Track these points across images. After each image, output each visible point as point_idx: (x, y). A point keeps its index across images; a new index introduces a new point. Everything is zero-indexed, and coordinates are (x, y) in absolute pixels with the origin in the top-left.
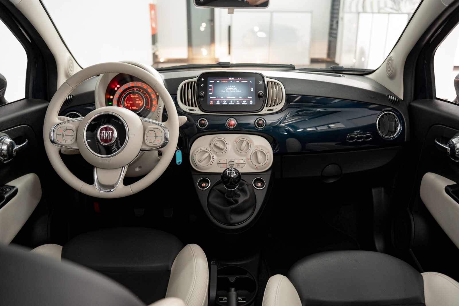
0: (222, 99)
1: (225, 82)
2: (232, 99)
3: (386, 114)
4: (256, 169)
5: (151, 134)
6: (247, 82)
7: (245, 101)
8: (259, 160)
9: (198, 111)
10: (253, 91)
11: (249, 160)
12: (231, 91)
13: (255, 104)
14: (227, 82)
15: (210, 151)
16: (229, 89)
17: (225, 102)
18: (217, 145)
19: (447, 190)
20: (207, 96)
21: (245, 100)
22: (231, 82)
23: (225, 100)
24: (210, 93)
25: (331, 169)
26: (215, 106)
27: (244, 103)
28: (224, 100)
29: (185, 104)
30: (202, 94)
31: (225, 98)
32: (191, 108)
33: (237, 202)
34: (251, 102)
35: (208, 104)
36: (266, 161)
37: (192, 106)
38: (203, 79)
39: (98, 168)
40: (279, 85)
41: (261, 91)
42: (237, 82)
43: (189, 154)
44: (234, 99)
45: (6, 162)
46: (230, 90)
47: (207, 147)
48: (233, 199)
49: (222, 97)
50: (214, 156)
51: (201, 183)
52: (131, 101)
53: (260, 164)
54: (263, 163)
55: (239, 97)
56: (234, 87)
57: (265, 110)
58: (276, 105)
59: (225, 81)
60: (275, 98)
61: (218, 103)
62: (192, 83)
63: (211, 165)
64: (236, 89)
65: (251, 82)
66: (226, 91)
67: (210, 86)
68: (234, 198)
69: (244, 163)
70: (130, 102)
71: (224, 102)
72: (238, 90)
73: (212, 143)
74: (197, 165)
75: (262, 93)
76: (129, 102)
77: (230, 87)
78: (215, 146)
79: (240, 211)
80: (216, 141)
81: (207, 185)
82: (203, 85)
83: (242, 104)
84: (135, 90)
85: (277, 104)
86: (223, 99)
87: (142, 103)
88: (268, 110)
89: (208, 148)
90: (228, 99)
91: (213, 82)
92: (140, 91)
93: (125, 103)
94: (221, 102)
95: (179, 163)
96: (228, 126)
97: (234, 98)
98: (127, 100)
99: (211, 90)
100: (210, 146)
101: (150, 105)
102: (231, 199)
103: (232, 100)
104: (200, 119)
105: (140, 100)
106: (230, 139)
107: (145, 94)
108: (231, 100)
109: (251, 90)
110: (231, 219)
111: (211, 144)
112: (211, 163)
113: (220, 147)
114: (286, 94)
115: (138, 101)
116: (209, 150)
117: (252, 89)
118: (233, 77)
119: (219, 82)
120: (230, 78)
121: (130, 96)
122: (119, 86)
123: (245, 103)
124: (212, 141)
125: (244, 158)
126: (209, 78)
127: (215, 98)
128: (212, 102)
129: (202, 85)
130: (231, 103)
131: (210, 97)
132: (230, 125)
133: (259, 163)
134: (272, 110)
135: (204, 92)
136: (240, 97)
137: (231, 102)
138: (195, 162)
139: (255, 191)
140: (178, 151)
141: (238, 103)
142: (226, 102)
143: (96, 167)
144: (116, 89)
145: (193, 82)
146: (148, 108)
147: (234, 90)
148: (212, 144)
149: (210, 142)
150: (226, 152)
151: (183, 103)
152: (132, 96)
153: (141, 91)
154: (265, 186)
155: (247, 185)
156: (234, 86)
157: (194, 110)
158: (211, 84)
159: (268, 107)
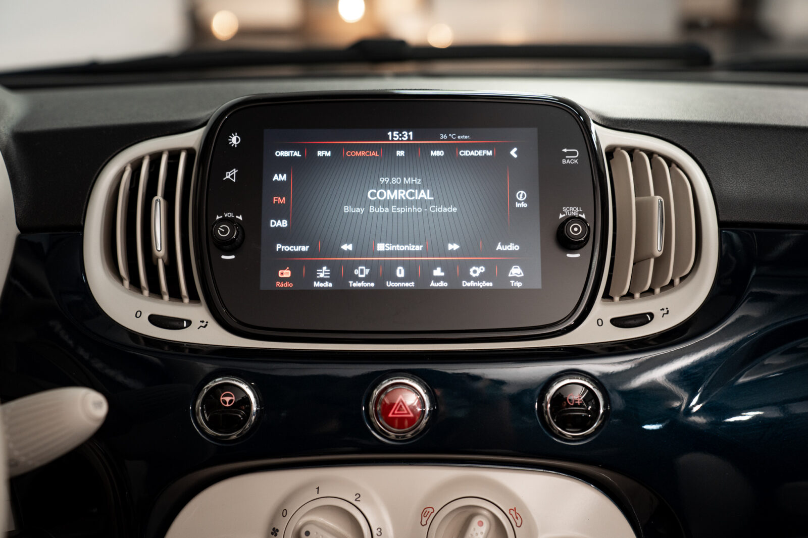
0: (344, 253)
1: (362, 153)
2: (403, 254)
6: (490, 153)
7: (477, 271)
9: (202, 329)
10: (524, 205)
12: (400, 210)
13: (537, 284)
14: (374, 154)
16: (389, 194)
17: (362, 271)
20: (259, 242)
21: (478, 264)
22: (401, 153)
23: (361, 263)
24: (275, 224)
26: (305, 296)
27: (476, 279)
28: (356, 265)
29: (134, 287)
30: (223, 232)
31: (365, 249)
32: (166, 308)
34: (516, 271)
35: (264, 286)
37: (175, 295)
38: (234, 140)
40: (679, 166)
41: (574, 211)
42: (434, 153)
44: (415, 253)
46: (393, 202)
49: (347, 247)
55: (446, 247)
56: (414, 186)
57: (599, 322)
58: (664, 289)
60: (658, 248)
61: (323, 280)
62: (174, 155)
64: (424, 195)
65: (513, 153)
66: (372, 209)
67: (280, 177)
71: (357, 272)
72: (437, 202)
73: (280, 524)
75: (578, 219)
77: (392, 187)
80: (306, 514)
82: (235, 171)
83: (466, 284)
85: (672, 286)
86: (349, 254)
88: (617, 322)
90: (380, 254)
91: (297, 154)
94: (343, 271)
96: (380, 425)
97: (419, 248)
99: (282, 201)
103: (402, 263)
104: (216, 381)
108: (398, 263)
109: (518, 205)
111: (274, 532)
114: (721, 225)
117: (521, 195)
118: (408, 129)
119: (328, 154)
120: (395, 133)
123: (481, 278)
124: (284, 513)
126: (270, 134)
127: (305, 248)
128: (287, 273)
129: (230, 175)
130: (400, 279)
132: (391, 422)
134: (643, 319)
135: (240, 218)
136: (453, 247)
137: (400, 272)
141: (438, 279)
142: (367, 271)
145: (183, 156)
147: (417, 203)
148: (281, 534)
149: (274, 518)
151: (121, 279)
156: (418, 181)
157: (182, 320)
158: (284, 165)
159: (617, 299)
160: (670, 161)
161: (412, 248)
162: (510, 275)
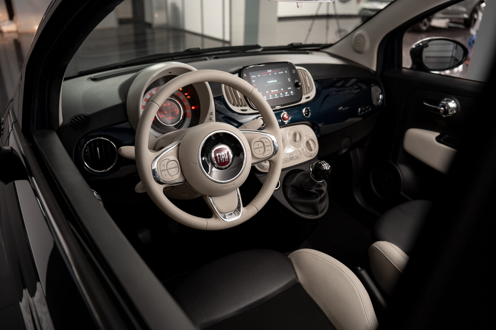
1: (264, 75)
2: (275, 92)
5: (258, 145)
6: (283, 72)
7: (286, 93)
9: (250, 110)
10: (290, 81)
11: (303, 149)
12: (273, 84)
13: (295, 94)
14: (266, 75)
19: (438, 139)
22: (270, 74)
29: (237, 106)
32: (243, 108)
34: (292, 92)
36: (316, 148)
37: (242, 106)
38: (245, 75)
40: (306, 71)
42: (275, 73)
44: (277, 92)
46: (271, 83)
49: (267, 92)
57: (304, 99)
64: (276, 81)
65: (286, 72)
67: (254, 81)
69: (300, 153)
70: (165, 112)
72: (278, 82)
76: (163, 112)
77: (271, 80)
83: (285, 96)
85: (311, 91)
87: (178, 111)
88: (306, 98)
90: (272, 92)
91: (255, 76)
94: (268, 96)
96: (283, 121)
97: (277, 90)
99: (256, 85)
102: (314, 191)
114: (314, 81)
117: (289, 79)
119: (260, 76)
120: (269, 71)
123: (287, 94)
125: (299, 149)
126: (250, 73)
132: (284, 119)
133: (312, 152)
134: (309, 97)
136: (282, 89)
137: (276, 95)
141: (281, 95)
142: (271, 96)
143: (210, 197)
147: (275, 83)
151: (233, 105)
156: (274, 79)
157: (246, 110)
158: (254, 79)
159: (305, 95)
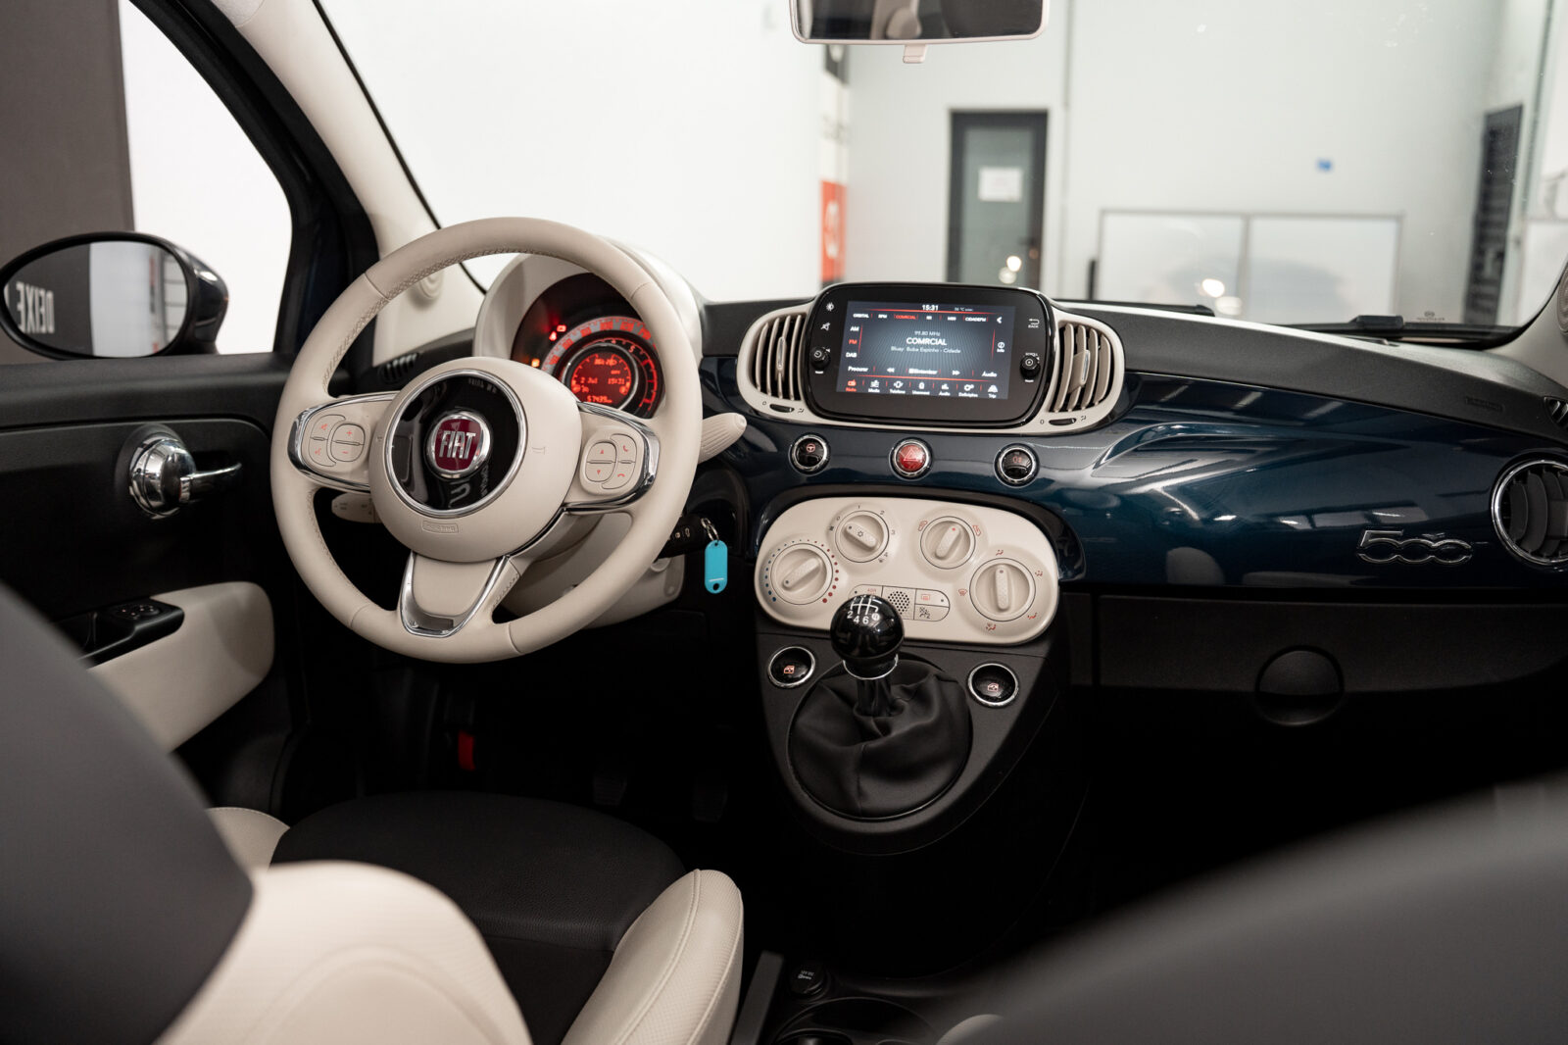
0: (889, 374)
1: (906, 317)
2: (924, 375)
3: (1537, 470)
4: (990, 629)
5: (602, 452)
6: (984, 320)
7: (969, 387)
8: (999, 597)
9: (800, 412)
10: (1003, 351)
11: (963, 594)
12: (925, 350)
13: (1005, 396)
14: (913, 317)
15: (828, 553)
16: (919, 341)
17: (898, 384)
18: (854, 532)
20: (838, 364)
21: (970, 383)
22: (929, 318)
23: (898, 380)
24: (848, 355)
25: (1295, 667)
26: (863, 396)
27: (967, 392)
28: (895, 380)
29: (764, 390)
30: (818, 354)
31: (901, 372)
32: (780, 401)
33: (886, 729)
34: (993, 389)
35: (839, 390)
36: (1026, 606)
37: (786, 396)
38: (830, 307)
39: (421, 555)
40: (1105, 335)
41: (1033, 354)
42: (951, 318)
43: (754, 560)
44: (932, 376)
45: (158, 517)
46: (922, 345)
47: (818, 538)
48: (876, 722)
49: (891, 370)
50: (837, 571)
51: (781, 663)
52: (593, 378)
53: (1005, 613)
54: (1016, 611)
55: (951, 373)
56: (935, 337)
57: (1042, 422)
58: (1088, 407)
59: (905, 315)
60: (1083, 382)
61: (874, 388)
62: (794, 317)
63: (825, 601)
64: (942, 342)
65: (999, 320)
66: (908, 349)
67: (855, 329)
68: (881, 718)
69: (946, 603)
70: (591, 381)
71: (895, 384)
72: (948, 347)
73: (835, 525)
74: (774, 599)
75: (1034, 359)
76: (587, 380)
77: (922, 337)
78: (847, 535)
79: (897, 768)
80: (849, 521)
81: (804, 673)
82: (828, 324)
83: (961, 394)
84: (614, 342)
85: (1091, 404)
86: (891, 374)
87: (628, 384)
88: (1051, 422)
89: (822, 540)
90: (910, 375)
91: (867, 316)
92: (627, 347)
93: (574, 382)
94: (887, 383)
95: (716, 586)
96: (900, 470)
97: (935, 372)
98: (580, 375)
99: (854, 342)
100: (827, 534)
101: (654, 396)
102: (872, 723)
104: (806, 437)
105: (623, 375)
106: (903, 515)
107: (643, 358)
108: (920, 381)
109: (998, 351)
110: (861, 793)
111: (832, 528)
112: (826, 596)
113: (862, 539)
114: (1126, 370)
115: (616, 376)
116: (825, 549)
117: (1001, 345)
118: (935, 304)
119: (885, 316)
120: (928, 306)
121: (593, 360)
122: (562, 328)
123: (971, 391)
124: (839, 518)
125: (948, 588)
126: (851, 304)
127: (865, 370)
128: (853, 383)
129: (826, 326)
130: (921, 390)
131: (850, 368)
132: (905, 465)
133: (1001, 610)
134: (1069, 422)
135: (829, 350)
136: (956, 373)
137: (922, 386)
138: (771, 588)
139: (975, 710)
140: (716, 544)
141: (944, 391)
142: (901, 384)
143: (416, 554)
144: (553, 337)
145: (799, 317)
146: (648, 405)
147: (936, 347)
148: (835, 530)
149: (833, 521)
150: (881, 561)
151: (756, 386)
152: (598, 362)
153: (632, 348)
154: (1013, 697)
155: (939, 678)
156: (938, 334)
157: (788, 408)
158: (858, 322)
159: (1057, 411)
160: (1100, 334)
161: (930, 372)
162: (989, 390)
